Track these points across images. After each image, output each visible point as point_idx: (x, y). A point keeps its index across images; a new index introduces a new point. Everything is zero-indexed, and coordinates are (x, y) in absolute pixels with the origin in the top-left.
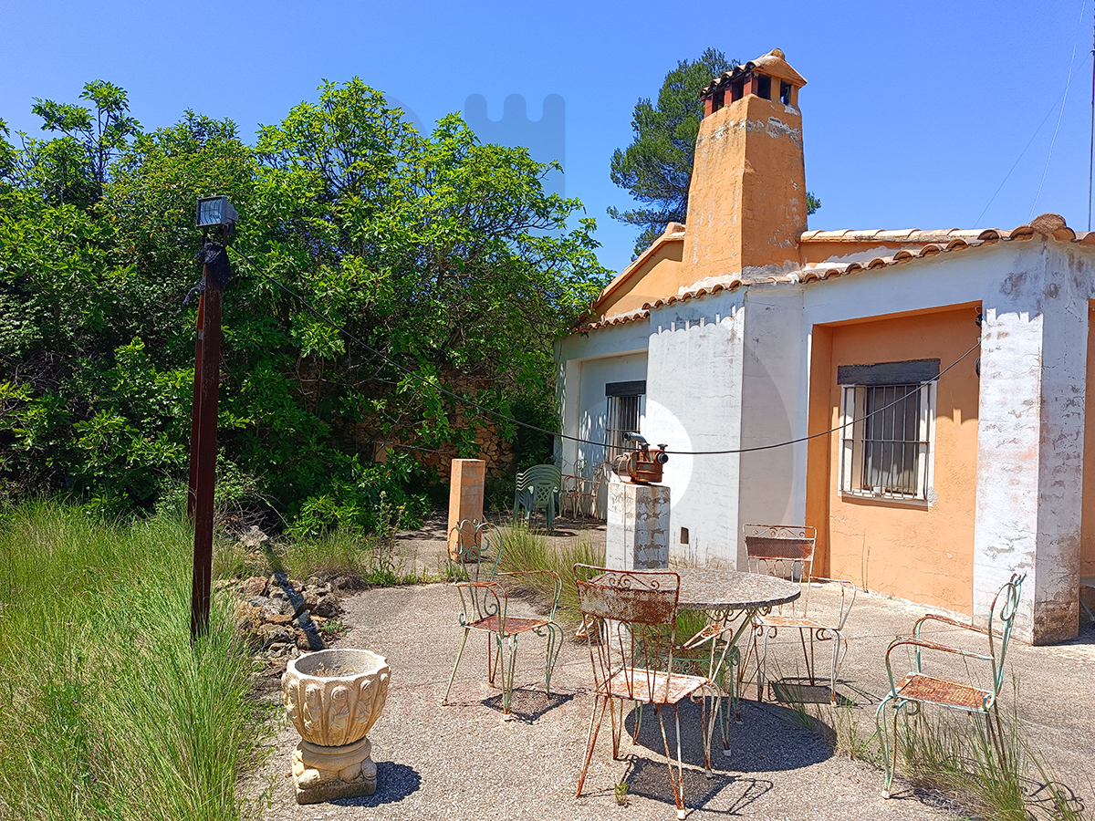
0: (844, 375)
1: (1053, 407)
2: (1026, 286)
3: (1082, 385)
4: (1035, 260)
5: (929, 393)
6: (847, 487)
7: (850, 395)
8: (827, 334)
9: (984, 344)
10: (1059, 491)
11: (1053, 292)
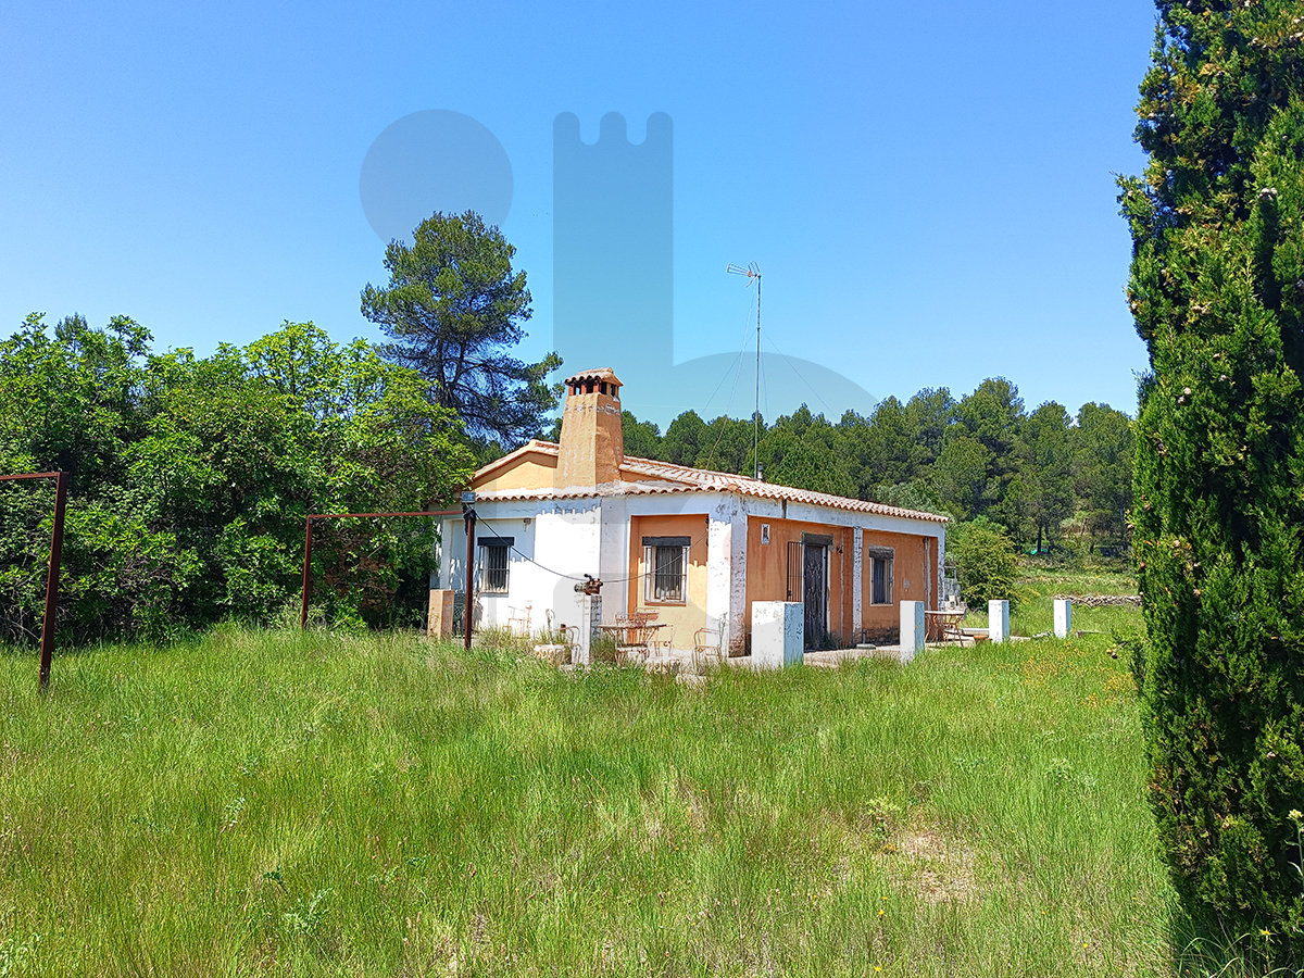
0: (646, 541)
1: (735, 560)
2: (725, 511)
3: (745, 551)
4: (728, 500)
5: (686, 552)
6: (647, 598)
7: (649, 552)
8: (638, 520)
9: (710, 533)
10: (737, 594)
11: (735, 514)
